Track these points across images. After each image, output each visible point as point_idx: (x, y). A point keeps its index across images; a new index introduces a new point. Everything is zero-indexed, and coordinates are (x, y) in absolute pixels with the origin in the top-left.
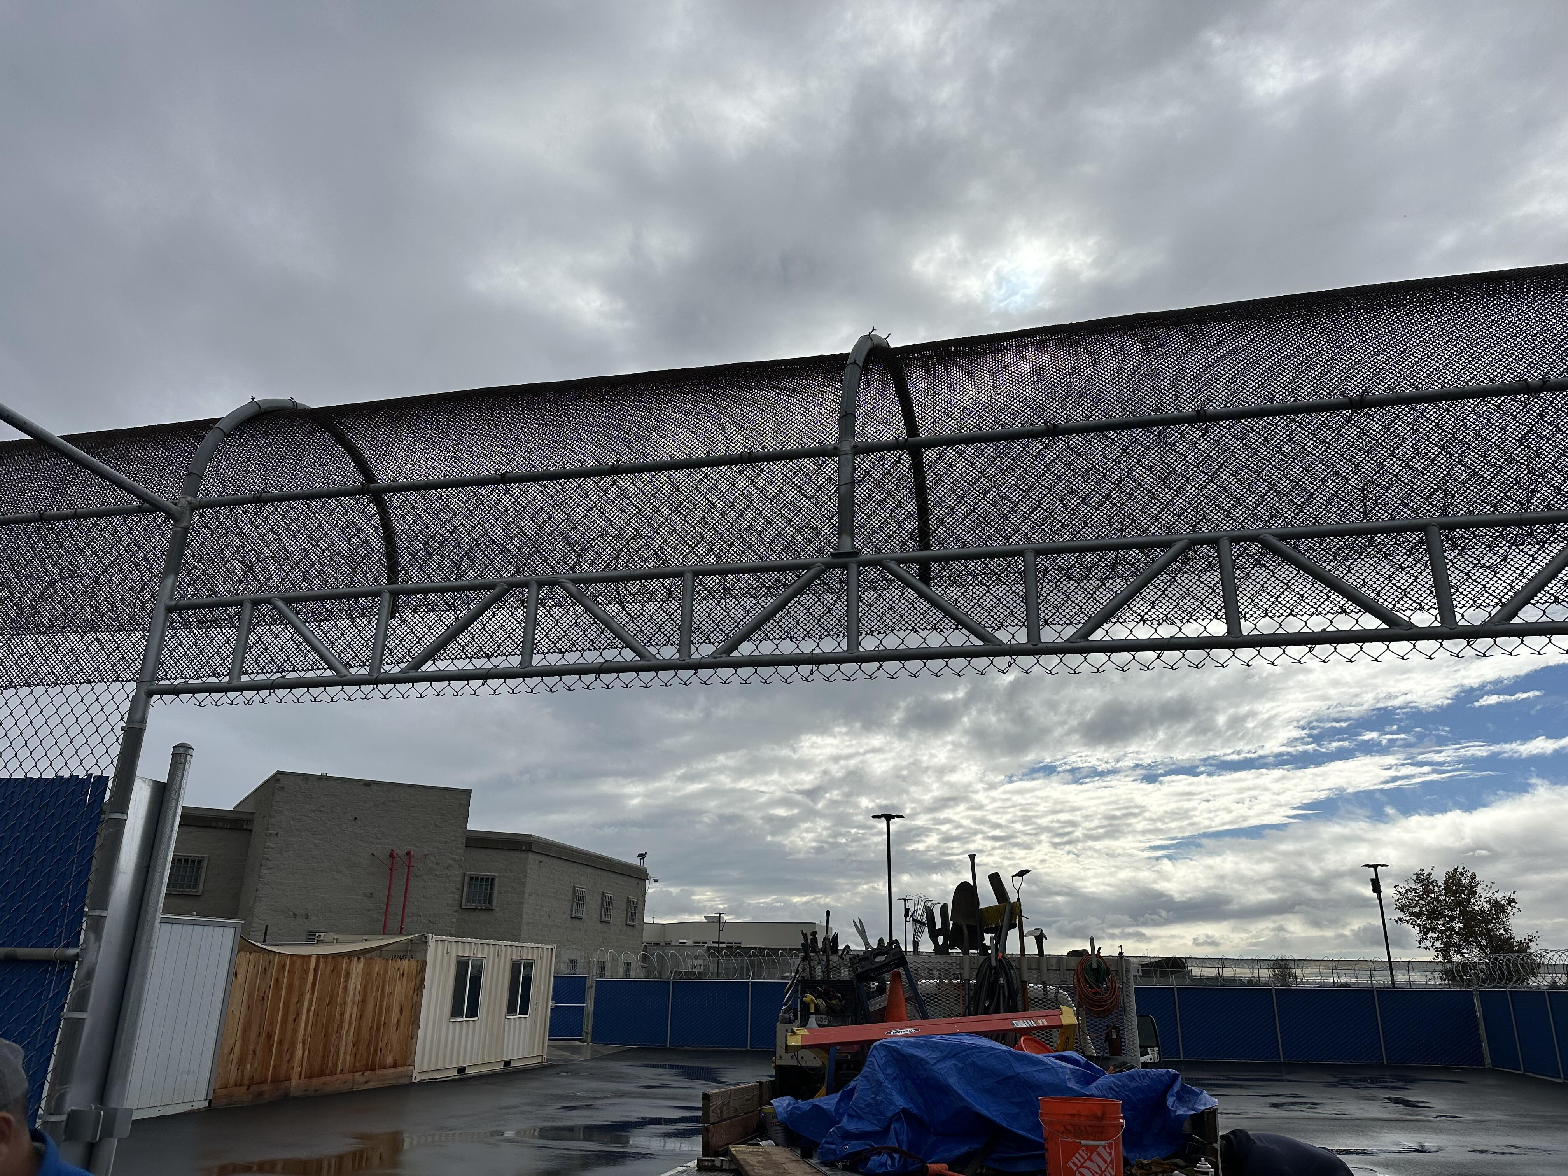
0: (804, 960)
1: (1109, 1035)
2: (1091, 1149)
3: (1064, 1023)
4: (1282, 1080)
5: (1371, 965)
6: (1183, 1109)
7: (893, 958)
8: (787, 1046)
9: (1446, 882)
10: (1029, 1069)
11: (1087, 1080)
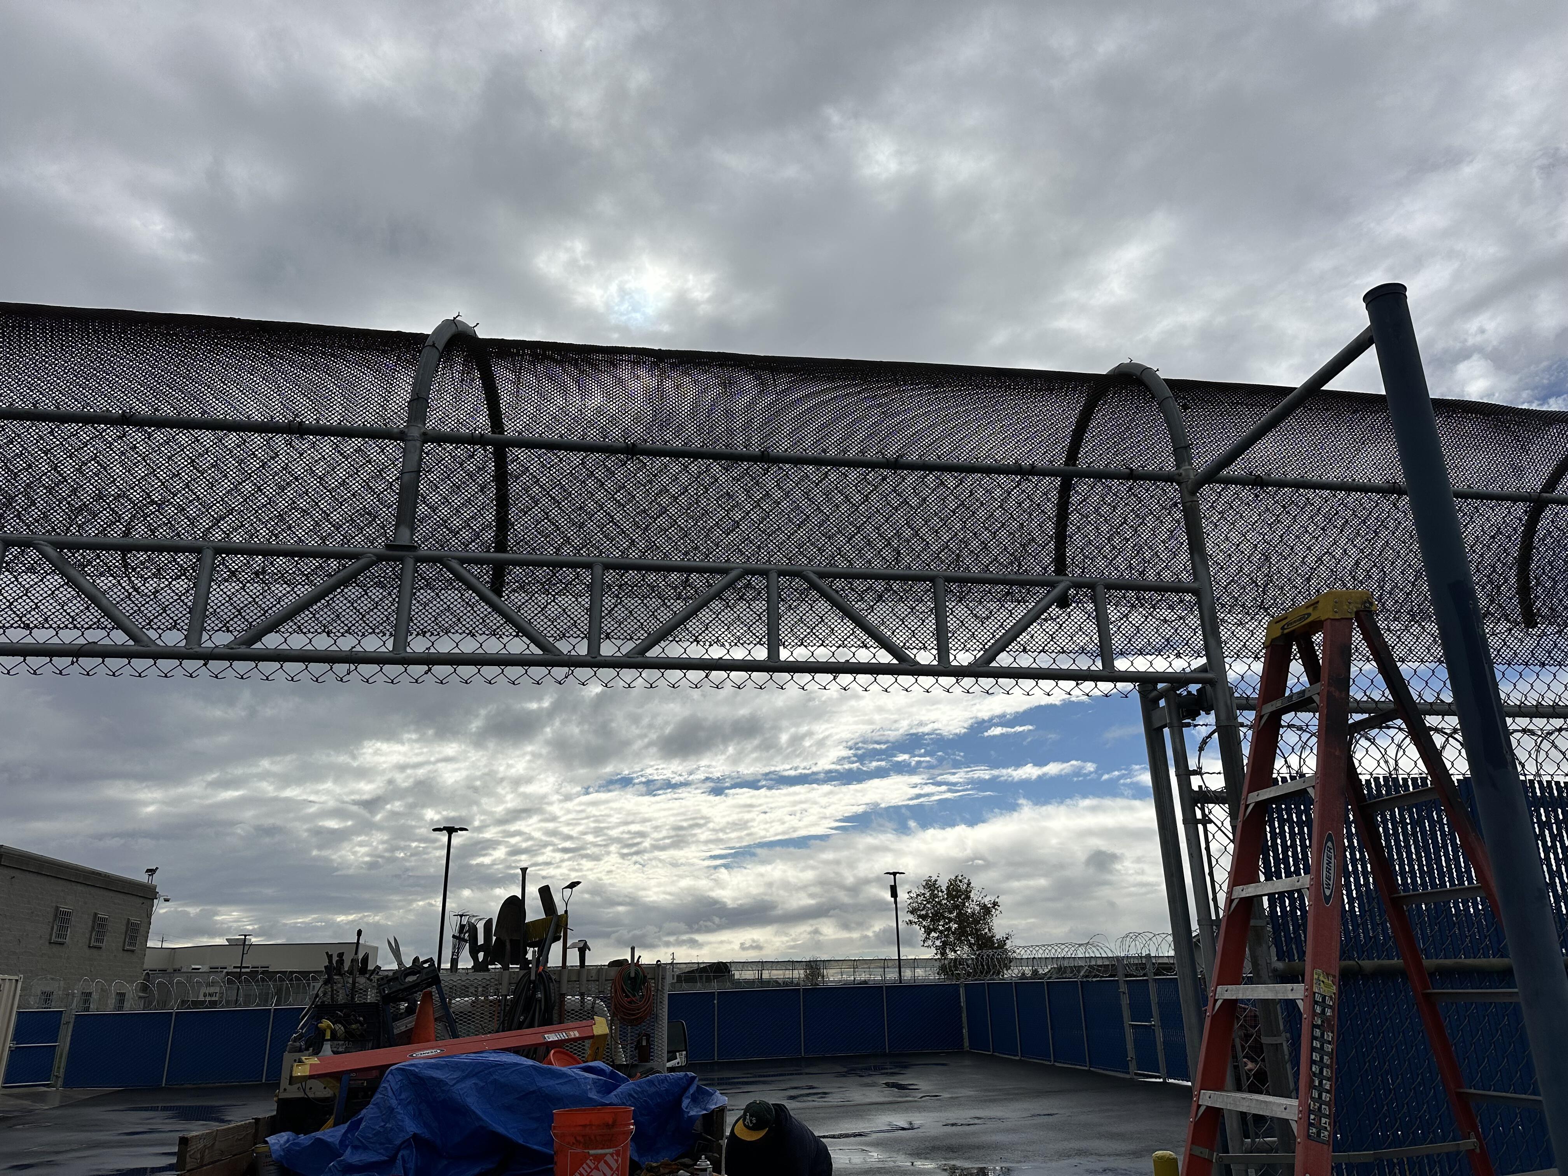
0: (326, 983)
1: (639, 1042)
2: (599, 1158)
3: (596, 1033)
4: (801, 1074)
5: (884, 963)
6: (696, 1110)
7: (425, 977)
8: (291, 1077)
9: (948, 887)
10: (551, 1083)
11: (607, 1089)
